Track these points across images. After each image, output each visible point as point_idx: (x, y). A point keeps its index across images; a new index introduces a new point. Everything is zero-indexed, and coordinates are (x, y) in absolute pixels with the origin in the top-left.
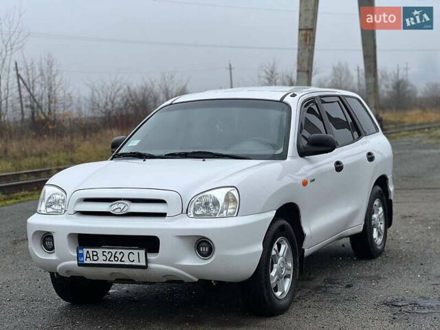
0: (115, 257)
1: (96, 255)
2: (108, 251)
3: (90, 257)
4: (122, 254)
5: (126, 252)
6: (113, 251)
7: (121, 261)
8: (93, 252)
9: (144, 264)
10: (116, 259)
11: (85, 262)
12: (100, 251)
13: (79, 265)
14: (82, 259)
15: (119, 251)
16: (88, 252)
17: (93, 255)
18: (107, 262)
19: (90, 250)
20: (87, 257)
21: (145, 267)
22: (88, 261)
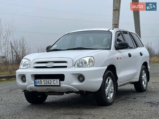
0: (48, 82)
1: (41, 82)
2: (45, 80)
3: (39, 83)
4: (51, 81)
5: (52, 80)
6: (48, 80)
7: (50, 84)
8: (40, 81)
9: (59, 84)
10: (49, 83)
11: (37, 85)
12: (43, 80)
13: (35, 86)
14: (36, 84)
15: (50, 80)
16: (38, 81)
17: (40, 82)
18: (45, 84)
19: (39, 80)
20: (38, 83)
21: (59, 86)
22: (38, 84)
